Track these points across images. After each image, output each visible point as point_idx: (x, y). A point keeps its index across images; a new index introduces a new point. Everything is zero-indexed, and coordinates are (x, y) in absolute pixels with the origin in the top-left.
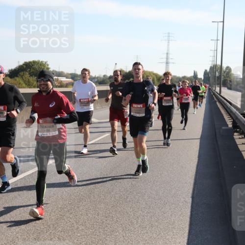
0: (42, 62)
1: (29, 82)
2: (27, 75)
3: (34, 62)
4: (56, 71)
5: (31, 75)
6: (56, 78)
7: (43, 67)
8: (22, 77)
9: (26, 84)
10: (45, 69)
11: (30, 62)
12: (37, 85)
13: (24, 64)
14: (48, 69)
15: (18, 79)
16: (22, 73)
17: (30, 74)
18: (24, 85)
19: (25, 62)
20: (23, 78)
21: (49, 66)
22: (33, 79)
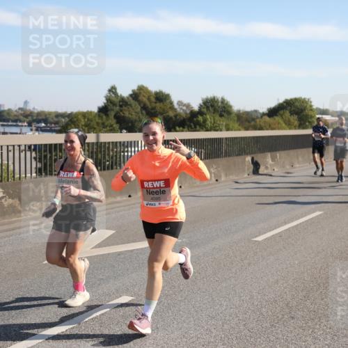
0: (304, 99)
1: (289, 121)
2: (287, 114)
3: (296, 99)
4: (320, 109)
5: (292, 113)
6: (320, 116)
7: (305, 105)
8: (282, 116)
9: (286, 124)
10: (308, 106)
11: (291, 100)
12: (298, 125)
13: (284, 102)
14: (311, 106)
15: (277, 119)
16: (281, 112)
17: (290, 112)
18: (284, 125)
19: (286, 100)
20: (282, 118)
21: (312, 104)
22: (294, 119)
